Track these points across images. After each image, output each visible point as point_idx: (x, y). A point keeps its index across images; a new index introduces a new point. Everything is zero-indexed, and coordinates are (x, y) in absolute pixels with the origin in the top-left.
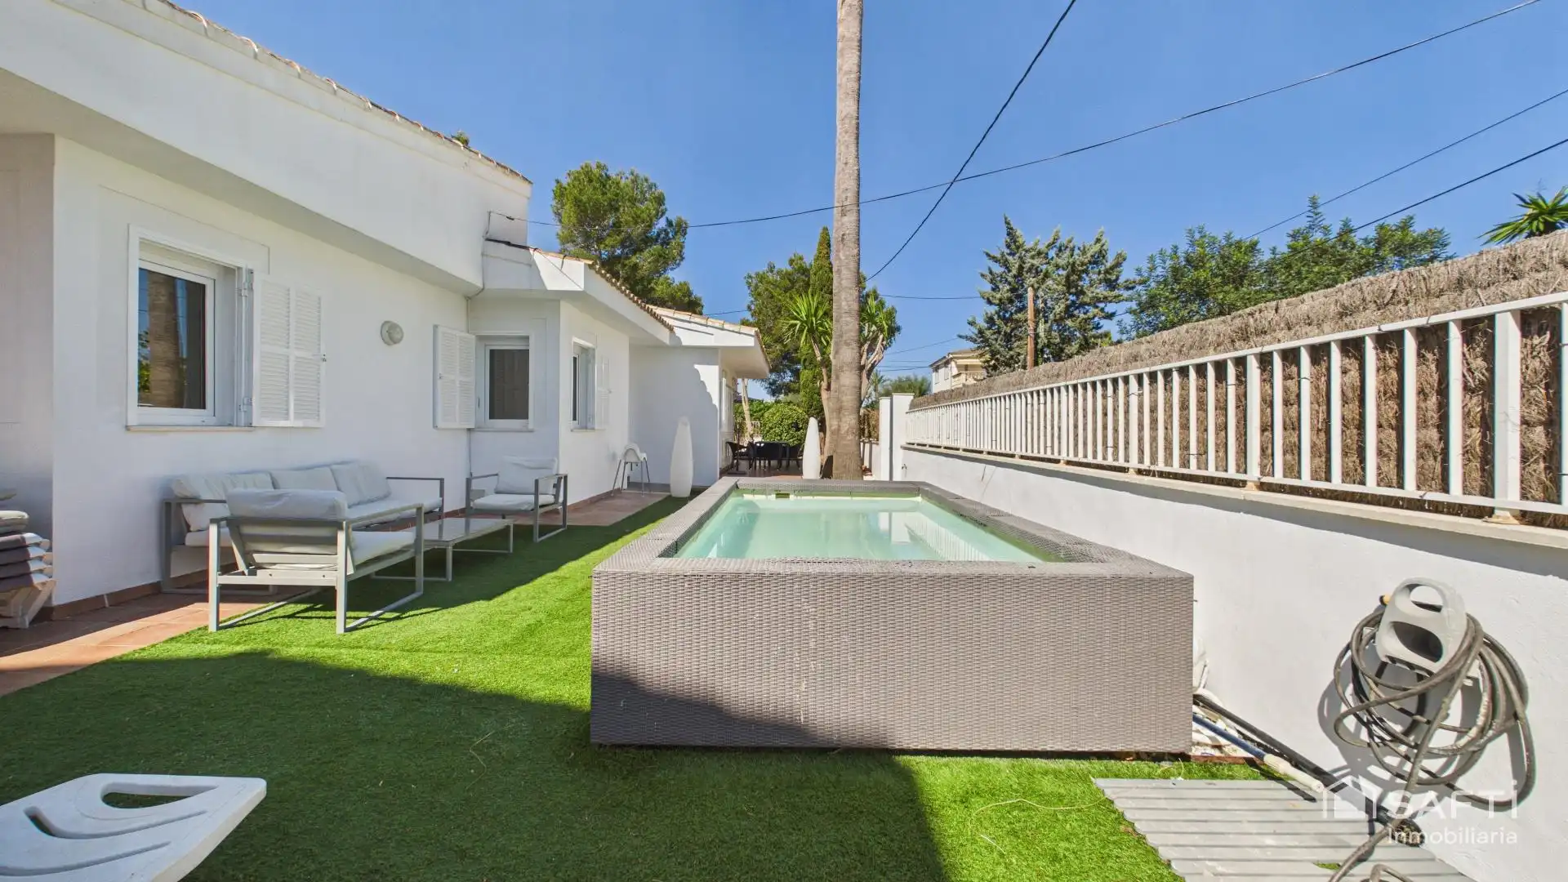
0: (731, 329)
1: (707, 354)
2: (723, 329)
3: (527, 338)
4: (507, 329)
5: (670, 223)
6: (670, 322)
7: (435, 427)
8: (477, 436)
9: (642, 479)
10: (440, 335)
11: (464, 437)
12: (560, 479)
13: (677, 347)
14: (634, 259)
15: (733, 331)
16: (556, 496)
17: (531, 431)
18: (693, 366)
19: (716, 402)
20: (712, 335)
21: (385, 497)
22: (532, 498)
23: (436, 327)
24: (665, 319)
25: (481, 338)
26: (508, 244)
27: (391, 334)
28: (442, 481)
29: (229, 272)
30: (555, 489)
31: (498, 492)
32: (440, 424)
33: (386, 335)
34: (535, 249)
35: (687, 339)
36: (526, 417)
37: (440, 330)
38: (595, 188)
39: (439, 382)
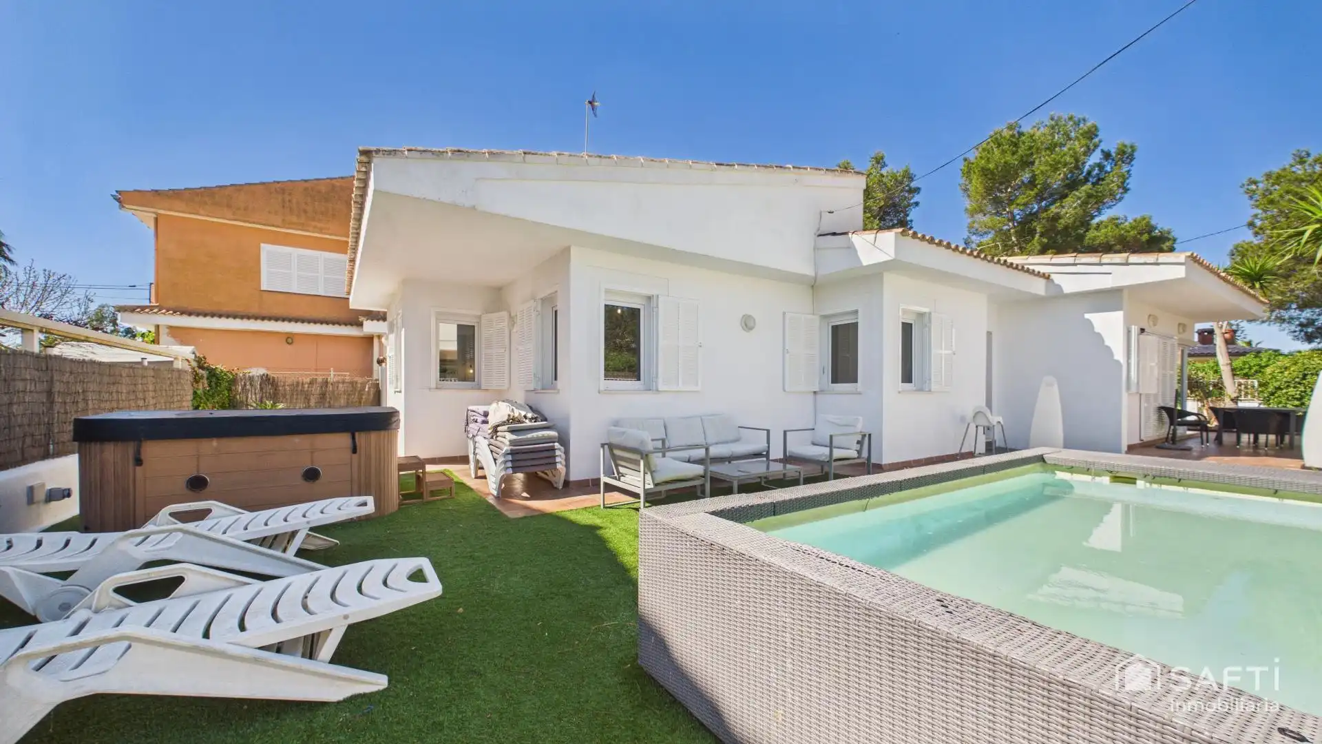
0: (1142, 261)
1: (1108, 299)
2: (1127, 264)
3: (856, 312)
4: (841, 306)
5: (1107, 155)
6: (1043, 269)
7: (784, 391)
8: (819, 397)
9: (1006, 444)
10: (787, 321)
11: (811, 396)
12: (864, 436)
13: (1057, 295)
14: (1054, 209)
15: (1145, 264)
16: (859, 452)
17: (860, 394)
18: (1083, 316)
19: (1119, 355)
20: (1110, 273)
21: (737, 440)
22: (827, 450)
23: (784, 313)
24: (1031, 267)
25: (825, 317)
26: (834, 234)
27: (748, 324)
28: (768, 431)
29: (649, 298)
30: (859, 445)
31: (814, 444)
32: (787, 390)
33: (743, 325)
34: (853, 233)
35: (1069, 284)
36: (855, 381)
37: (788, 316)
38: (1004, 152)
39: (787, 356)
